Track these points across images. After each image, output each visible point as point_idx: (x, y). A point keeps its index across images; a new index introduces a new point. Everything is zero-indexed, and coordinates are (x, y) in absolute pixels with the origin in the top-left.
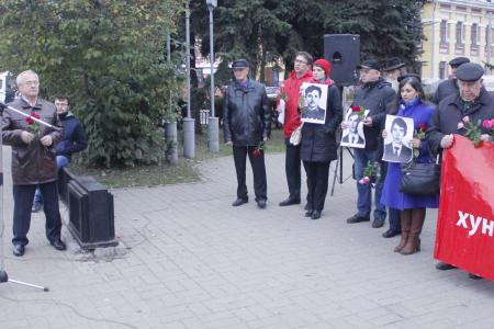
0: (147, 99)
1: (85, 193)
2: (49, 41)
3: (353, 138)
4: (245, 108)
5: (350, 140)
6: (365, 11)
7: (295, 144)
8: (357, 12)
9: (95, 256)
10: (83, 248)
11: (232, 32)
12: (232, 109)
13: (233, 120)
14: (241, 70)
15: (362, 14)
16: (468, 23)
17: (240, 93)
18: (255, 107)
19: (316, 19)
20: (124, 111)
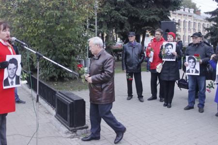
0: (76, 50)
1: (71, 101)
2: (39, 21)
3: (192, 71)
4: (134, 54)
5: (191, 71)
6: (157, 13)
7: (159, 72)
8: (153, 13)
9: (77, 135)
10: (71, 131)
11: (102, 20)
12: (127, 55)
13: (128, 60)
14: (132, 37)
15: (155, 14)
16: (187, 21)
17: (131, 48)
18: (138, 54)
19: (136, 16)
20: (65, 55)
